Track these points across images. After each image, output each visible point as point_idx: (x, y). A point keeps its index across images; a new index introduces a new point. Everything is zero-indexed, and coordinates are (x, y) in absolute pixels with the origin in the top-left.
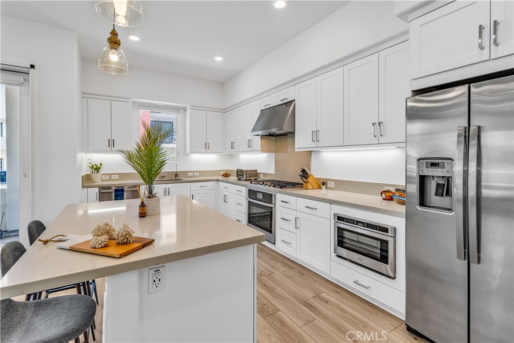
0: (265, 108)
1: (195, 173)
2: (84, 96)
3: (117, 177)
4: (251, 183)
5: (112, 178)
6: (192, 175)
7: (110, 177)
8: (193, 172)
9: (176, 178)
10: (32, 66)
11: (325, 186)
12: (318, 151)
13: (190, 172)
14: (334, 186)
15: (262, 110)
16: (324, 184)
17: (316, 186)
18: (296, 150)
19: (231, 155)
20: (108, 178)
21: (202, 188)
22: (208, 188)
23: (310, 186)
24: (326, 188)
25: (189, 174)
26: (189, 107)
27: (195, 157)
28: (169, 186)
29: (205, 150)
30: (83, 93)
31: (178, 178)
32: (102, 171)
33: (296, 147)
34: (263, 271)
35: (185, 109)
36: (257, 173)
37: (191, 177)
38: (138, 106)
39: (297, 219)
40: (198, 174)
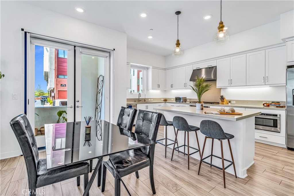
0: (196, 69)
4: (190, 103)
8: (151, 99)
10: (114, 49)
11: (230, 103)
12: (226, 88)
14: (235, 103)
15: (193, 70)
16: (230, 102)
18: (217, 88)
19: (165, 91)
21: (159, 106)
22: (162, 106)
23: (224, 103)
24: (231, 104)
26: (151, 67)
29: (158, 88)
31: (146, 101)
33: (217, 86)
35: (148, 68)
36: (186, 99)
37: (150, 101)
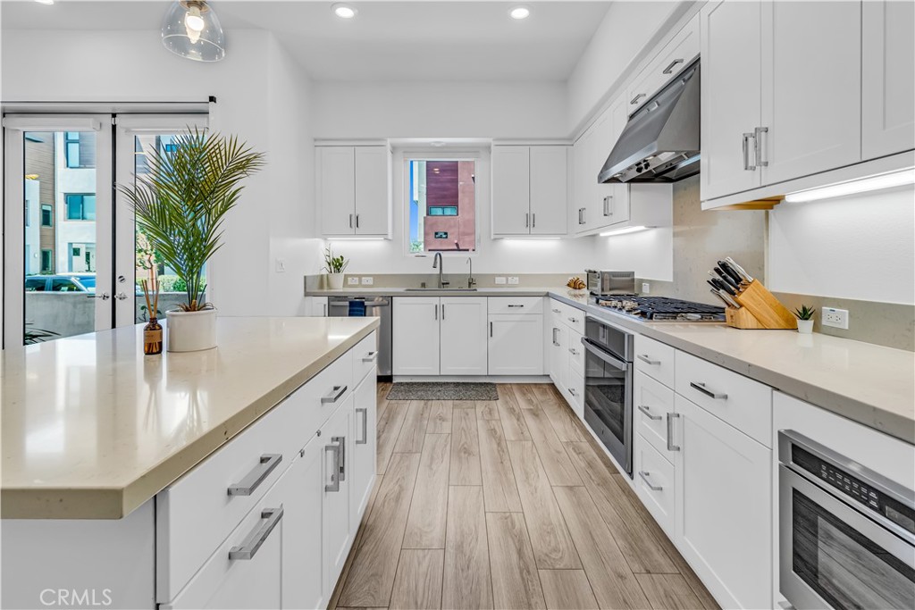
0: (637, 107)
1: (510, 278)
2: (318, 144)
3: (370, 281)
4: (597, 302)
5: (363, 283)
6: (504, 283)
7: (360, 281)
8: (507, 276)
9: (469, 286)
10: (212, 99)
13: (500, 275)
15: (631, 116)
16: (805, 315)
17: (772, 317)
18: (703, 207)
20: (357, 283)
21: (512, 310)
22: (525, 310)
23: (745, 317)
24: (810, 329)
25: (498, 280)
26: (493, 143)
27: (511, 244)
28: (444, 300)
29: (526, 231)
30: (315, 140)
31: (473, 287)
32: (346, 270)
33: (703, 196)
34: (556, 550)
35: (488, 148)
36: (633, 280)
37: (501, 286)
38: (404, 152)
39: (675, 419)
40: (516, 280)
